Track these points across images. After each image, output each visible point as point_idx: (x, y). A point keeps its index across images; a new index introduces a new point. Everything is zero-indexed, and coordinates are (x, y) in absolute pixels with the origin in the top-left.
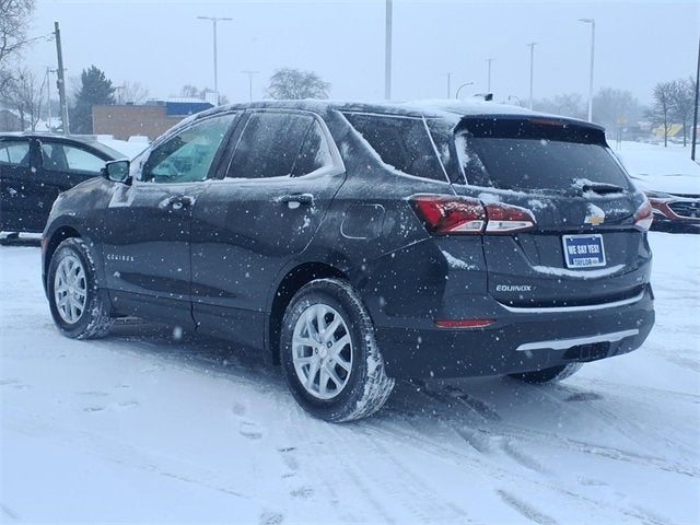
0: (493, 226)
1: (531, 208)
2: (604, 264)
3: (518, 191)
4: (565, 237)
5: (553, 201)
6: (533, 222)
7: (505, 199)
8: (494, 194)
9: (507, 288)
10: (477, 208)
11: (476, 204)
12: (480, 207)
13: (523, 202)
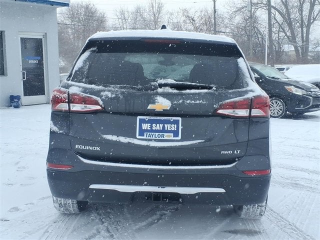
0: (76, 107)
1: (101, 97)
2: (179, 138)
3: (99, 85)
4: (139, 117)
5: (123, 93)
6: (101, 106)
7: (85, 90)
8: (79, 87)
9: (83, 147)
10: (64, 95)
11: (65, 93)
12: (66, 95)
13: (97, 93)
